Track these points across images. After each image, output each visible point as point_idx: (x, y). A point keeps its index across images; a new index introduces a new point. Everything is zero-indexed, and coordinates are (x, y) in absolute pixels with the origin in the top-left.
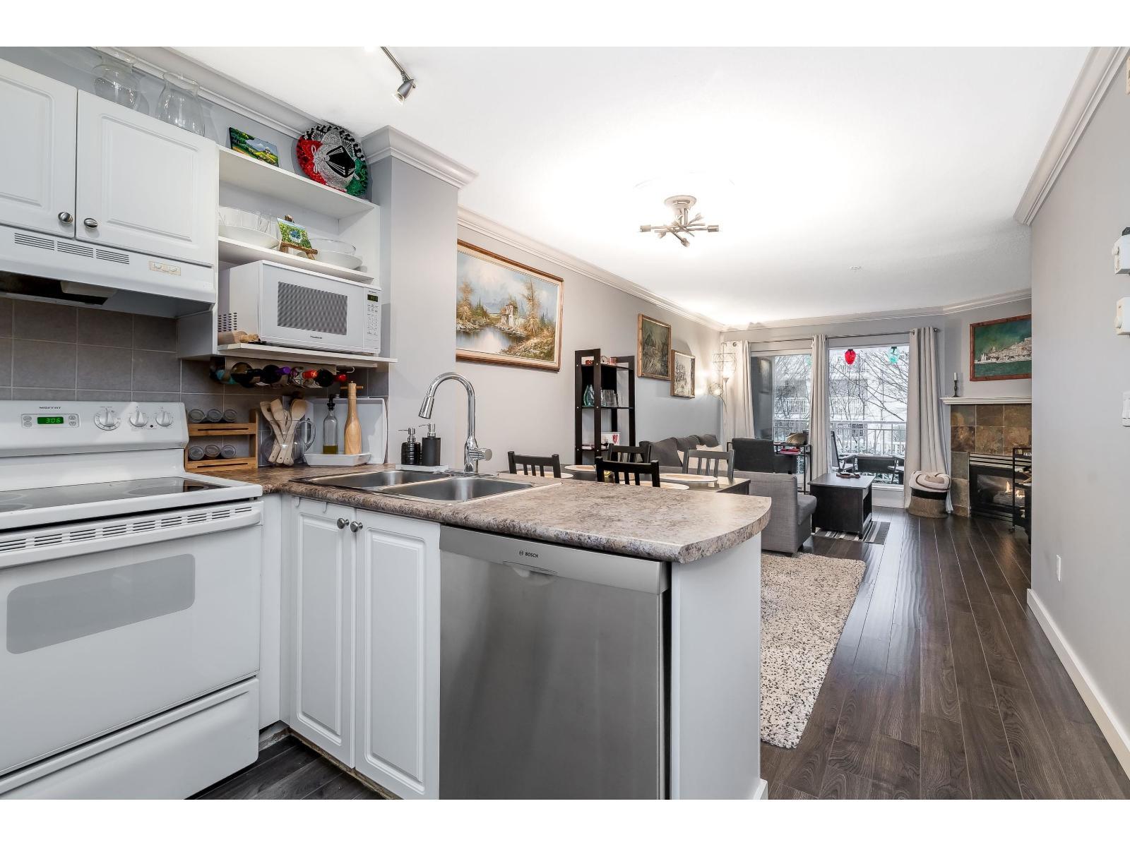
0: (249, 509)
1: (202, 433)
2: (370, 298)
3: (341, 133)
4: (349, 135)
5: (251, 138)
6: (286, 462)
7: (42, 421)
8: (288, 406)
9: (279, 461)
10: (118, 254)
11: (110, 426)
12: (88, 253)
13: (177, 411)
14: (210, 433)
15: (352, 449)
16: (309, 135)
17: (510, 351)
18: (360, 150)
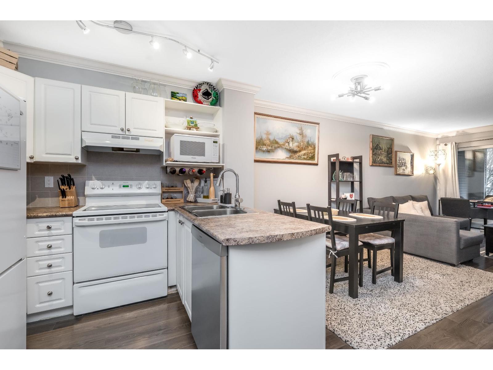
0: (163, 215)
1: (166, 191)
2: (214, 142)
3: (208, 84)
4: (210, 84)
5: (178, 93)
6: (192, 201)
7: (124, 186)
8: (192, 182)
9: (189, 200)
10: (136, 138)
11: (140, 188)
12: (128, 138)
13: (158, 183)
14: (169, 190)
15: (211, 197)
16: (197, 88)
17: (290, 157)
18: (215, 89)
